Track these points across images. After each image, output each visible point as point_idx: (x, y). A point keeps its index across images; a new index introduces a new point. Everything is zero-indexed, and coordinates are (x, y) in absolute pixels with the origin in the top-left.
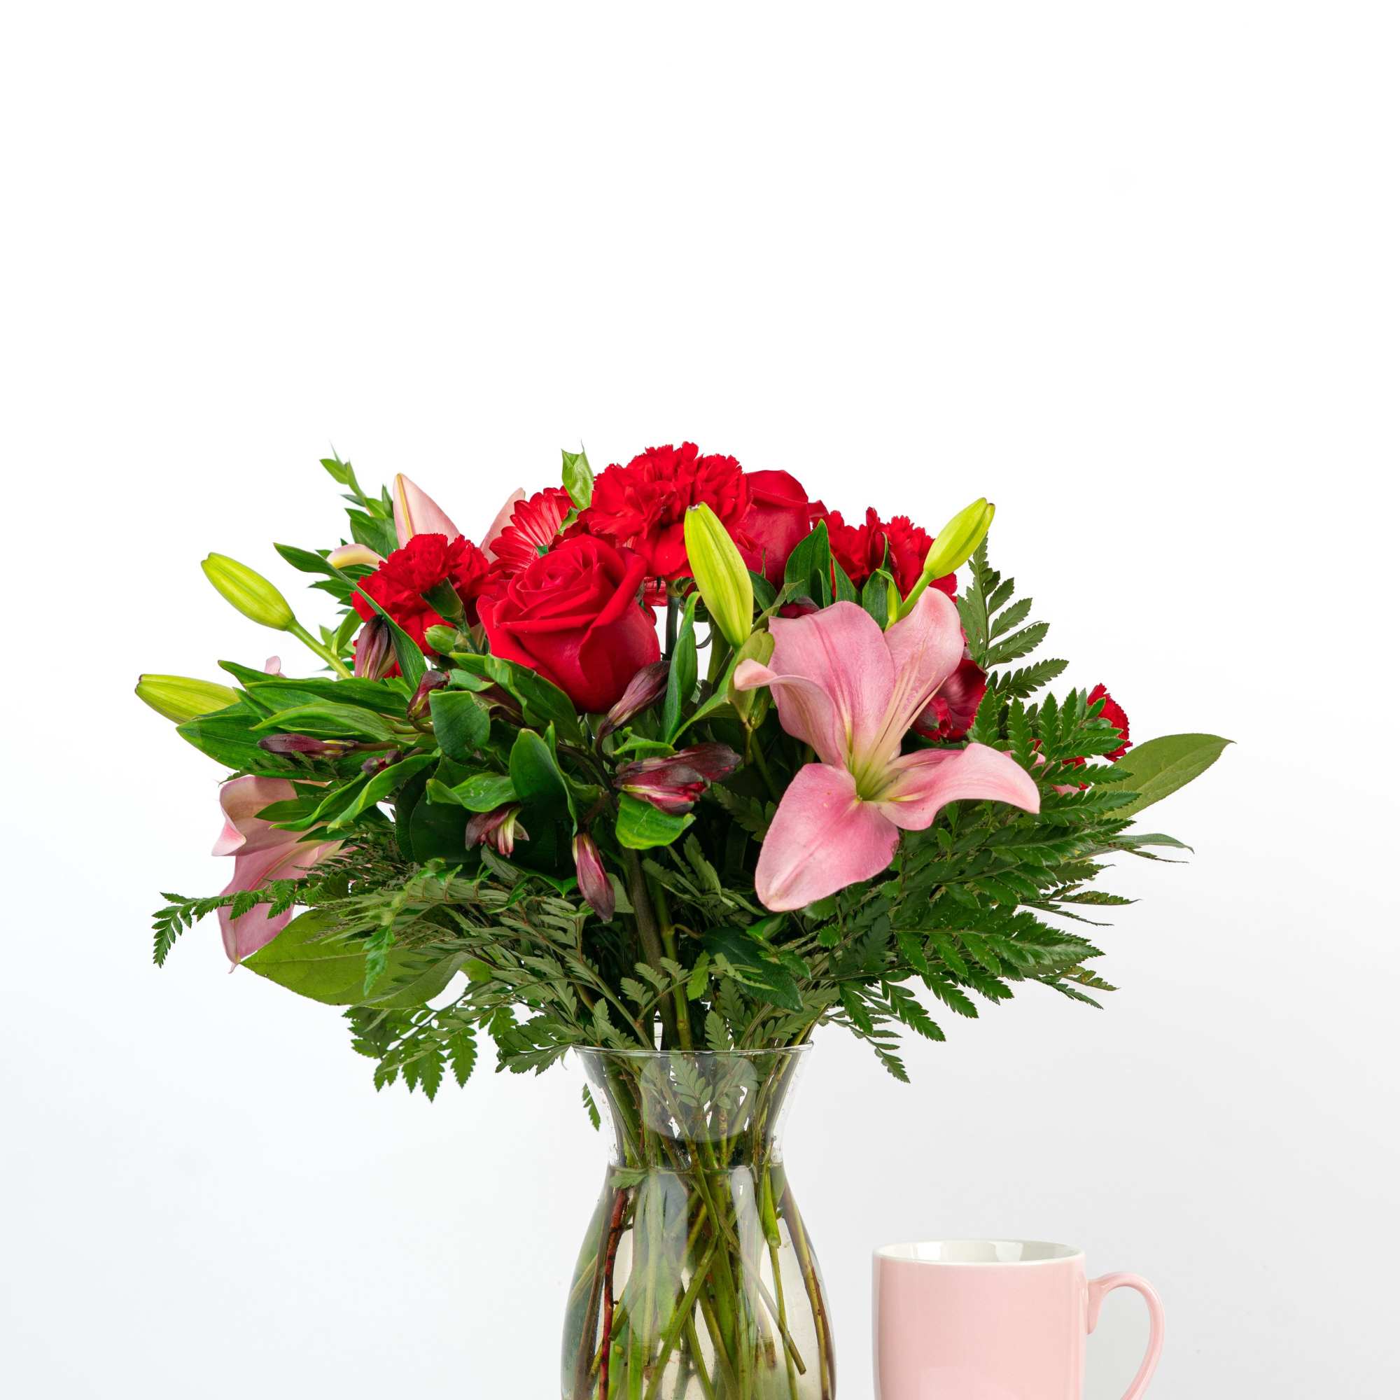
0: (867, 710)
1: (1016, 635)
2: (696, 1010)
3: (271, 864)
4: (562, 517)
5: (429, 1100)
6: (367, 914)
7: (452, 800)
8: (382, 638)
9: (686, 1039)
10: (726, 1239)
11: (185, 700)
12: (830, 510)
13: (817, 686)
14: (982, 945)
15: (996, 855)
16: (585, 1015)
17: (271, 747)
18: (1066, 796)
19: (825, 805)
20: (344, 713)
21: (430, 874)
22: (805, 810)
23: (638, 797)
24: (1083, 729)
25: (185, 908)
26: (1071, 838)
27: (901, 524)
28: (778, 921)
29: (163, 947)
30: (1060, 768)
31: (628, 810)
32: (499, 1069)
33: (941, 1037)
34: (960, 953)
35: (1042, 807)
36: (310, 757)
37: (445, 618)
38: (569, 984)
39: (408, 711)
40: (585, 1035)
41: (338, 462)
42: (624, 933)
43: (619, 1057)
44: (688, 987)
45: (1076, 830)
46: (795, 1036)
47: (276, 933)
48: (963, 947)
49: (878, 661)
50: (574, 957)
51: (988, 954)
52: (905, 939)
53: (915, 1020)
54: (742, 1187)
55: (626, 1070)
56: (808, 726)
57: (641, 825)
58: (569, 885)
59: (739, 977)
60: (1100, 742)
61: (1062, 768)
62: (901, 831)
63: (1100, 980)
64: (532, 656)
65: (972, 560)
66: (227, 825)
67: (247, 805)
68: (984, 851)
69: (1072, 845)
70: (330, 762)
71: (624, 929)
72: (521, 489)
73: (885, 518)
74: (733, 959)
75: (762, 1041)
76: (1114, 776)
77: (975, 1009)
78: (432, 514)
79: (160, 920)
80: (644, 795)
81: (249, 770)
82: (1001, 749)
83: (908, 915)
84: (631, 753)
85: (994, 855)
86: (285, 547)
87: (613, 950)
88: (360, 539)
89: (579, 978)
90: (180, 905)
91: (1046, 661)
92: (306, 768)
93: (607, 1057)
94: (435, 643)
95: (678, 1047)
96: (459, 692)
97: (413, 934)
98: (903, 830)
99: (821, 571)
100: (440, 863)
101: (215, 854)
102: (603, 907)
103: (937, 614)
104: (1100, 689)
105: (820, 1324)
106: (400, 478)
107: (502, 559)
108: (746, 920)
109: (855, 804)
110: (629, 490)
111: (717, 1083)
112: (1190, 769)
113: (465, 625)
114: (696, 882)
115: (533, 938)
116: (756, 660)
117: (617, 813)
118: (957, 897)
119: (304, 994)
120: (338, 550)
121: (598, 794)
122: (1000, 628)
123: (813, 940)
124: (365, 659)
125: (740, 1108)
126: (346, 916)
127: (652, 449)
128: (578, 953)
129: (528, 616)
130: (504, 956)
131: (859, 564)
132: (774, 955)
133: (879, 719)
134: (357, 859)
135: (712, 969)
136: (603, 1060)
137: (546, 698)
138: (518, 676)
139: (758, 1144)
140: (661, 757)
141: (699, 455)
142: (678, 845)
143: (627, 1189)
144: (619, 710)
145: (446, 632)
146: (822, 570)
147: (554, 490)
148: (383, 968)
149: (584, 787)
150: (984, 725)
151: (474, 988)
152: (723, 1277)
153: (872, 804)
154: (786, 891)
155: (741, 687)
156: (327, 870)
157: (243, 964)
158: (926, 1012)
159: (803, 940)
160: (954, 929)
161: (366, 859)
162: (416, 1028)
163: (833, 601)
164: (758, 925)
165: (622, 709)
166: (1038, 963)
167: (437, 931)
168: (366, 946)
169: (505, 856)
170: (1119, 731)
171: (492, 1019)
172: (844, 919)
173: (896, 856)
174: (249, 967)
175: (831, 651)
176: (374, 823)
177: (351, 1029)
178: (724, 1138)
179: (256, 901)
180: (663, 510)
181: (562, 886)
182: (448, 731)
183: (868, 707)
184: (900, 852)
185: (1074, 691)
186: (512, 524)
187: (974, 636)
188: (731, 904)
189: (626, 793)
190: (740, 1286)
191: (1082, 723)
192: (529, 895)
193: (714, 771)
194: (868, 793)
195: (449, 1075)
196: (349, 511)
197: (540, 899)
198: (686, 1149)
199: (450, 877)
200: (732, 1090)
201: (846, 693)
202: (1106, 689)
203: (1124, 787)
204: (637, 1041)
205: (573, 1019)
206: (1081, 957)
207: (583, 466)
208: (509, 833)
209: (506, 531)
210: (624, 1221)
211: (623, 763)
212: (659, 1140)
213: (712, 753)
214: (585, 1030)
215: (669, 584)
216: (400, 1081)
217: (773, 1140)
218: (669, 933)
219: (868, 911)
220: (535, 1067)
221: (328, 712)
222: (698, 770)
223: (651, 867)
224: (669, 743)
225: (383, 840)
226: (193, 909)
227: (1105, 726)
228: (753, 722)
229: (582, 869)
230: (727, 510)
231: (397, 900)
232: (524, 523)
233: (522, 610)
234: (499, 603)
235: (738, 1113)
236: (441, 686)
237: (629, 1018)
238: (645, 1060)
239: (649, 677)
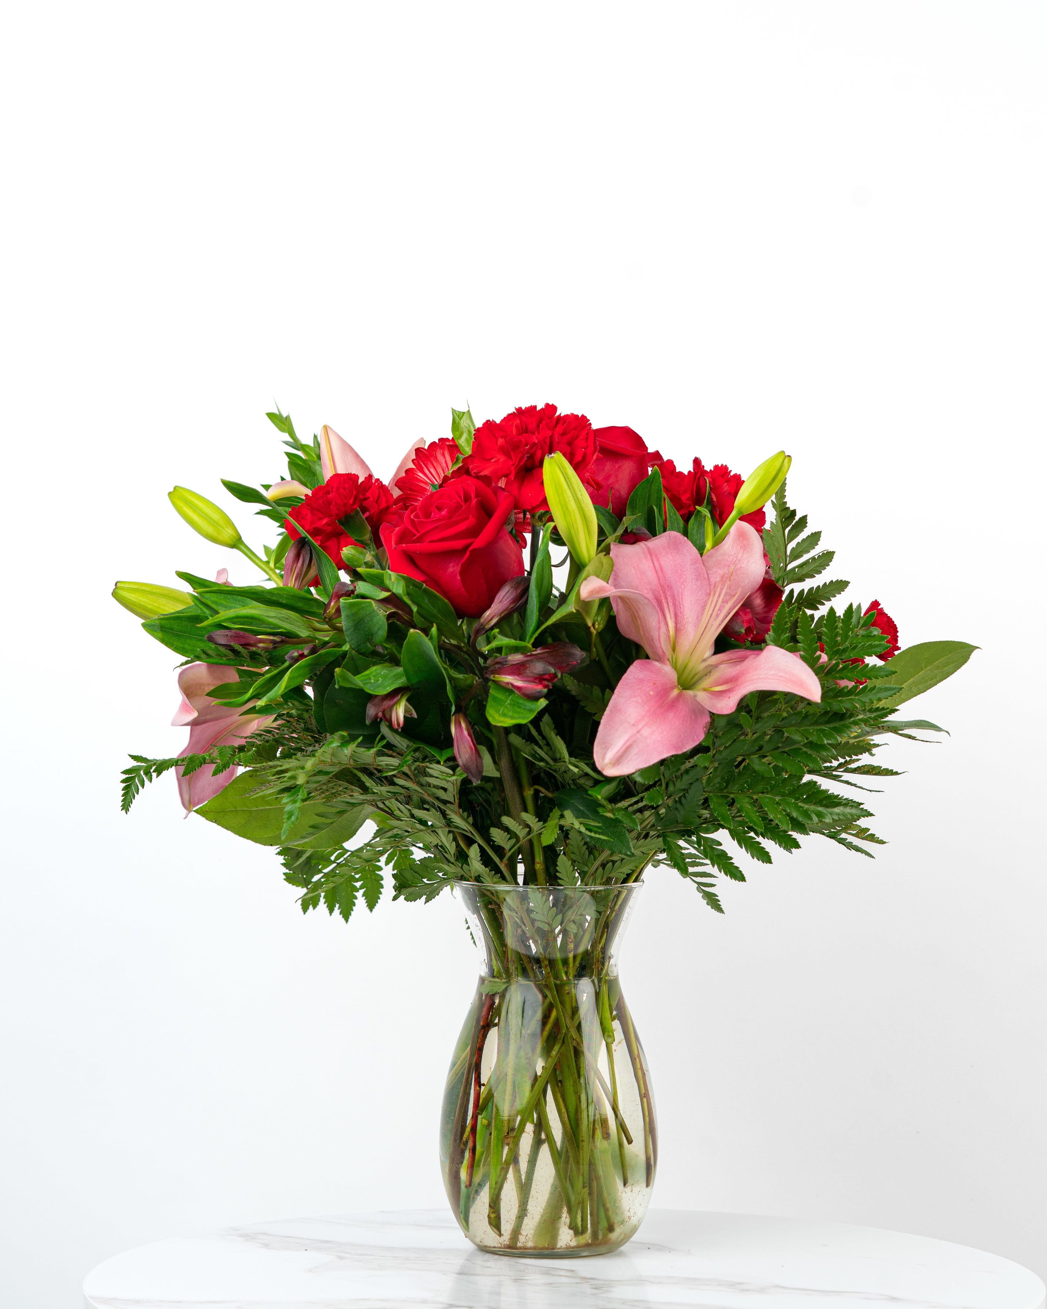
0: (687, 618)
1: (808, 561)
2: (551, 853)
3: (219, 733)
4: (452, 461)
5: (345, 921)
6: (286, 775)
7: (356, 685)
8: (305, 555)
9: (541, 876)
10: (572, 1035)
11: (152, 603)
12: (665, 458)
13: (646, 598)
14: (776, 806)
15: (788, 735)
16: (462, 857)
17: (216, 640)
18: (843, 688)
19: (651, 693)
20: (272, 614)
21: (335, 744)
22: (635, 697)
23: (504, 685)
24: (858, 635)
25: (147, 767)
26: (847, 722)
27: (721, 471)
28: (613, 785)
29: (129, 797)
30: (839, 666)
31: (496, 695)
32: (395, 898)
33: (742, 878)
34: (759, 812)
35: (823, 696)
36: (246, 648)
37: (355, 540)
38: (450, 832)
39: (324, 613)
40: (463, 873)
41: (280, 415)
42: (494, 792)
43: (489, 890)
44: (542, 836)
45: (852, 715)
46: (629, 876)
47: (222, 787)
48: (761, 807)
49: (697, 580)
50: (452, 811)
51: (781, 813)
52: (715, 800)
53: (722, 864)
54: (585, 995)
55: (494, 901)
56: (639, 629)
57: (506, 707)
58: (447, 754)
59: (583, 829)
60: (871, 646)
61: (841, 666)
62: (712, 715)
63: (873, 835)
64: (423, 572)
65: (774, 500)
66: (183, 701)
67: (200, 686)
68: (778, 731)
69: (848, 727)
70: (262, 653)
71: (494, 789)
72: (422, 439)
73: (708, 466)
74: (579, 814)
75: (602, 879)
76: (882, 673)
77: (770, 856)
78: (350, 457)
79: (127, 776)
80: (508, 683)
81: (198, 658)
82: (792, 650)
83: (717, 782)
84: (499, 650)
85: (786, 734)
86: (229, 482)
87: (486, 806)
88: (295, 477)
89: (457, 827)
90: (143, 764)
91: (832, 581)
92: (243, 657)
93: (480, 890)
94: (349, 560)
95: (536, 883)
96: (364, 600)
97: (327, 790)
98: (713, 714)
99: (655, 508)
100: (344, 736)
101: (173, 724)
102: (473, 771)
103: (744, 542)
104: (875, 604)
105: (645, 1104)
106: (326, 428)
107: (405, 493)
108: (590, 783)
109: (676, 692)
110: (501, 441)
111: (565, 913)
112: (946, 668)
113: (373, 546)
114: (550, 753)
115: (421, 795)
116: (599, 577)
117: (488, 696)
118: (757, 767)
119: (244, 837)
120: (277, 484)
121: (473, 682)
122: (796, 554)
123: (641, 800)
124: (291, 572)
125: (584, 931)
126: (274, 775)
127: (520, 408)
128: (455, 807)
129: (419, 540)
130: (399, 809)
131: (687, 502)
132: (612, 811)
133: (697, 625)
134: (283, 730)
135: (562, 822)
136: (477, 892)
137: (434, 606)
138: (411, 587)
139: (598, 961)
140: (522, 654)
141: (557, 414)
142: (536, 722)
143: (494, 995)
144: (488, 616)
145: (357, 551)
146: (657, 508)
147: (447, 440)
148: (297, 818)
149: (461, 676)
150: (779, 631)
151: (381, 833)
152: (568, 1066)
153: (690, 693)
154: (618, 761)
155: (586, 598)
156: (259, 738)
157: (196, 811)
158: (731, 858)
159: (634, 799)
160: (754, 793)
161: (291, 730)
162: (335, 865)
163: (665, 531)
164: (597, 788)
165: (492, 614)
166: (821, 821)
167: (346, 788)
168: (285, 801)
169: (397, 729)
170: (887, 637)
171: (396, 858)
172: (667, 785)
173: (708, 734)
174: (200, 815)
175: (659, 571)
176: (300, 702)
177: (283, 864)
178: (571, 955)
179: (204, 762)
180: (527, 457)
181: (441, 755)
182: (354, 630)
183: (688, 616)
184: (711, 731)
185: (851, 605)
186: (414, 467)
187: (776, 561)
188: (576, 770)
189: (494, 681)
190: (582, 1073)
191: (857, 632)
192: (415, 761)
193: (564, 665)
194: (686, 684)
195: (360, 902)
196: (288, 454)
197: (423, 765)
198: (541, 965)
199: (352, 747)
200: (578, 917)
201: (671, 604)
202: (880, 604)
203: (892, 682)
204: (503, 878)
205: (452, 860)
206: (856, 817)
207: (469, 422)
208: (400, 711)
209: (408, 471)
210: (491, 1021)
211: (493, 658)
212: (519, 956)
213: (562, 650)
214: (462, 868)
215: (533, 516)
216: (322, 906)
217: (610, 958)
218: (529, 792)
219: (685, 777)
220: (424, 897)
221: (259, 613)
222: (550, 664)
223: (515, 739)
224: (529, 642)
225: (306, 715)
226: (154, 768)
227: (876, 633)
228: (597, 626)
229: (457, 741)
230: (578, 458)
231: (310, 764)
232: (423, 466)
233: (416, 535)
234: (397, 529)
235: (583, 936)
236: (350, 594)
237: (496, 859)
238: (508, 892)
239: (512, 589)
